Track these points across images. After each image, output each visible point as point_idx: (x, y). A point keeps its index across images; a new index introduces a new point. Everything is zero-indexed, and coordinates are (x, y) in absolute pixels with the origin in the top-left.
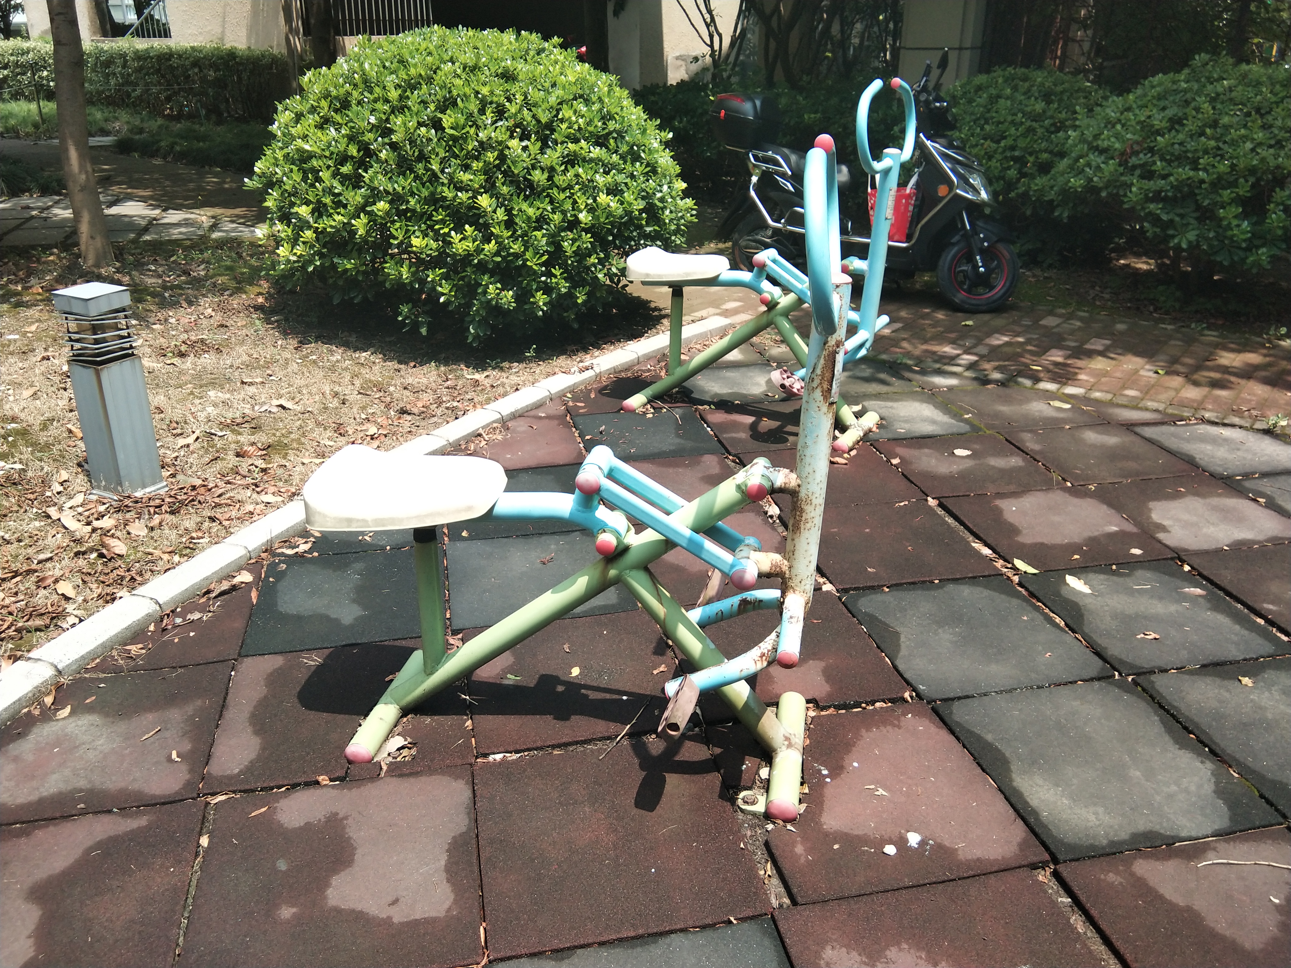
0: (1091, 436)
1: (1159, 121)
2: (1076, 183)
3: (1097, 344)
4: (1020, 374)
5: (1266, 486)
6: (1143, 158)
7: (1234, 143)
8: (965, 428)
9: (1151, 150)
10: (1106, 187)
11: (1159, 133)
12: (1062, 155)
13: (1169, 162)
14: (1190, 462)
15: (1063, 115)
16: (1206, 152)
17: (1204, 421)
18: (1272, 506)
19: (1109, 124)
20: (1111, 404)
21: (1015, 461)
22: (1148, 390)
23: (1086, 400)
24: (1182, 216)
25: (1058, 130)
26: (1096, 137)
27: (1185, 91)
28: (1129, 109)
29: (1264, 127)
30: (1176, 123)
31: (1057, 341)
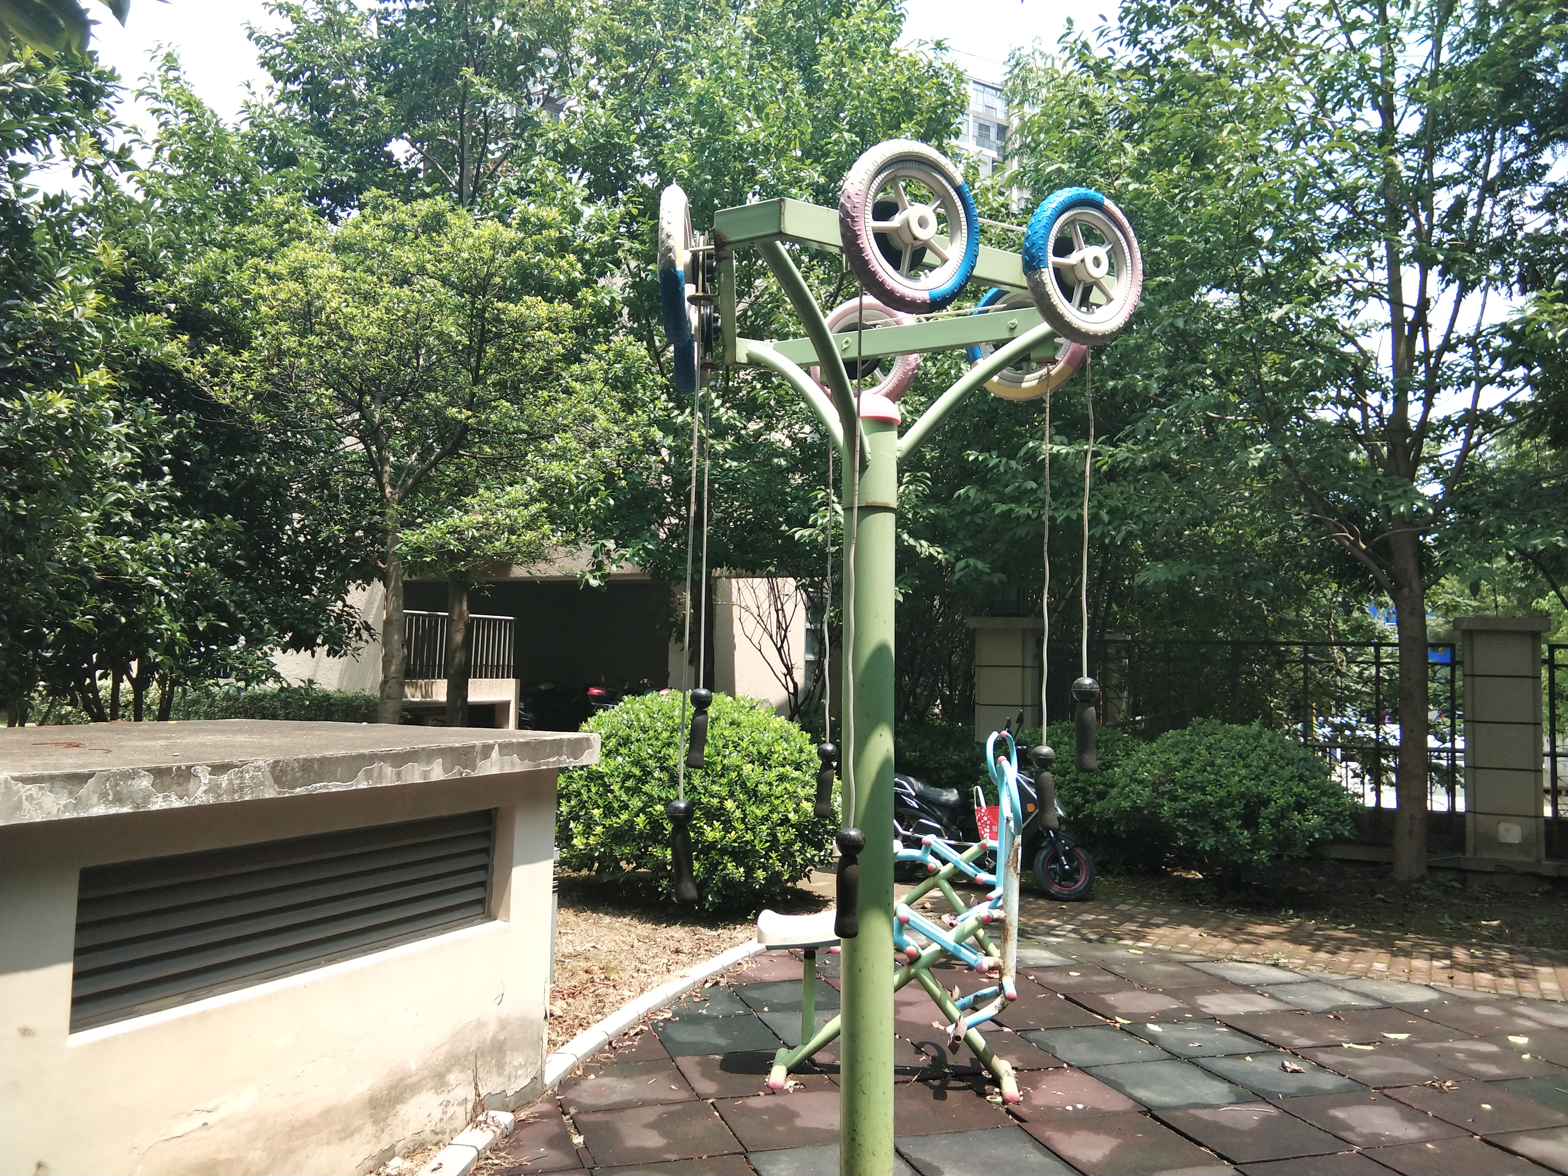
0: (1158, 967)
1: (1175, 761)
2: (1126, 804)
3: (1159, 921)
4: (1106, 935)
5: (1270, 989)
6: (1168, 787)
7: (1226, 777)
8: (1073, 962)
9: (1173, 781)
10: (1147, 807)
11: (1175, 769)
12: (1113, 786)
13: (1186, 789)
14: (1223, 979)
15: (1110, 757)
16: (1209, 783)
17: (1232, 960)
18: (1272, 997)
19: (1142, 763)
20: (1170, 951)
21: (1110, 978)
22: (1195, 945)
23: (1153, 950)
24: (1202, 827)
25: (1108, 768)
26: (1134, 772)
27: (1190, 742)
28: (1154, 753)
29: (1246, 766)
30: (1186, 763)
31: (1131, 919)
